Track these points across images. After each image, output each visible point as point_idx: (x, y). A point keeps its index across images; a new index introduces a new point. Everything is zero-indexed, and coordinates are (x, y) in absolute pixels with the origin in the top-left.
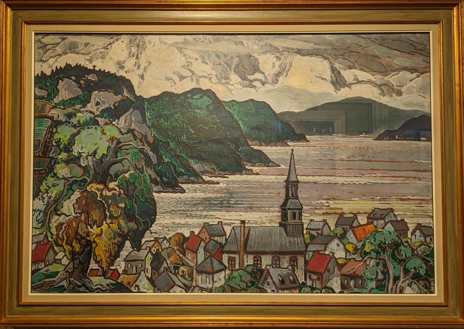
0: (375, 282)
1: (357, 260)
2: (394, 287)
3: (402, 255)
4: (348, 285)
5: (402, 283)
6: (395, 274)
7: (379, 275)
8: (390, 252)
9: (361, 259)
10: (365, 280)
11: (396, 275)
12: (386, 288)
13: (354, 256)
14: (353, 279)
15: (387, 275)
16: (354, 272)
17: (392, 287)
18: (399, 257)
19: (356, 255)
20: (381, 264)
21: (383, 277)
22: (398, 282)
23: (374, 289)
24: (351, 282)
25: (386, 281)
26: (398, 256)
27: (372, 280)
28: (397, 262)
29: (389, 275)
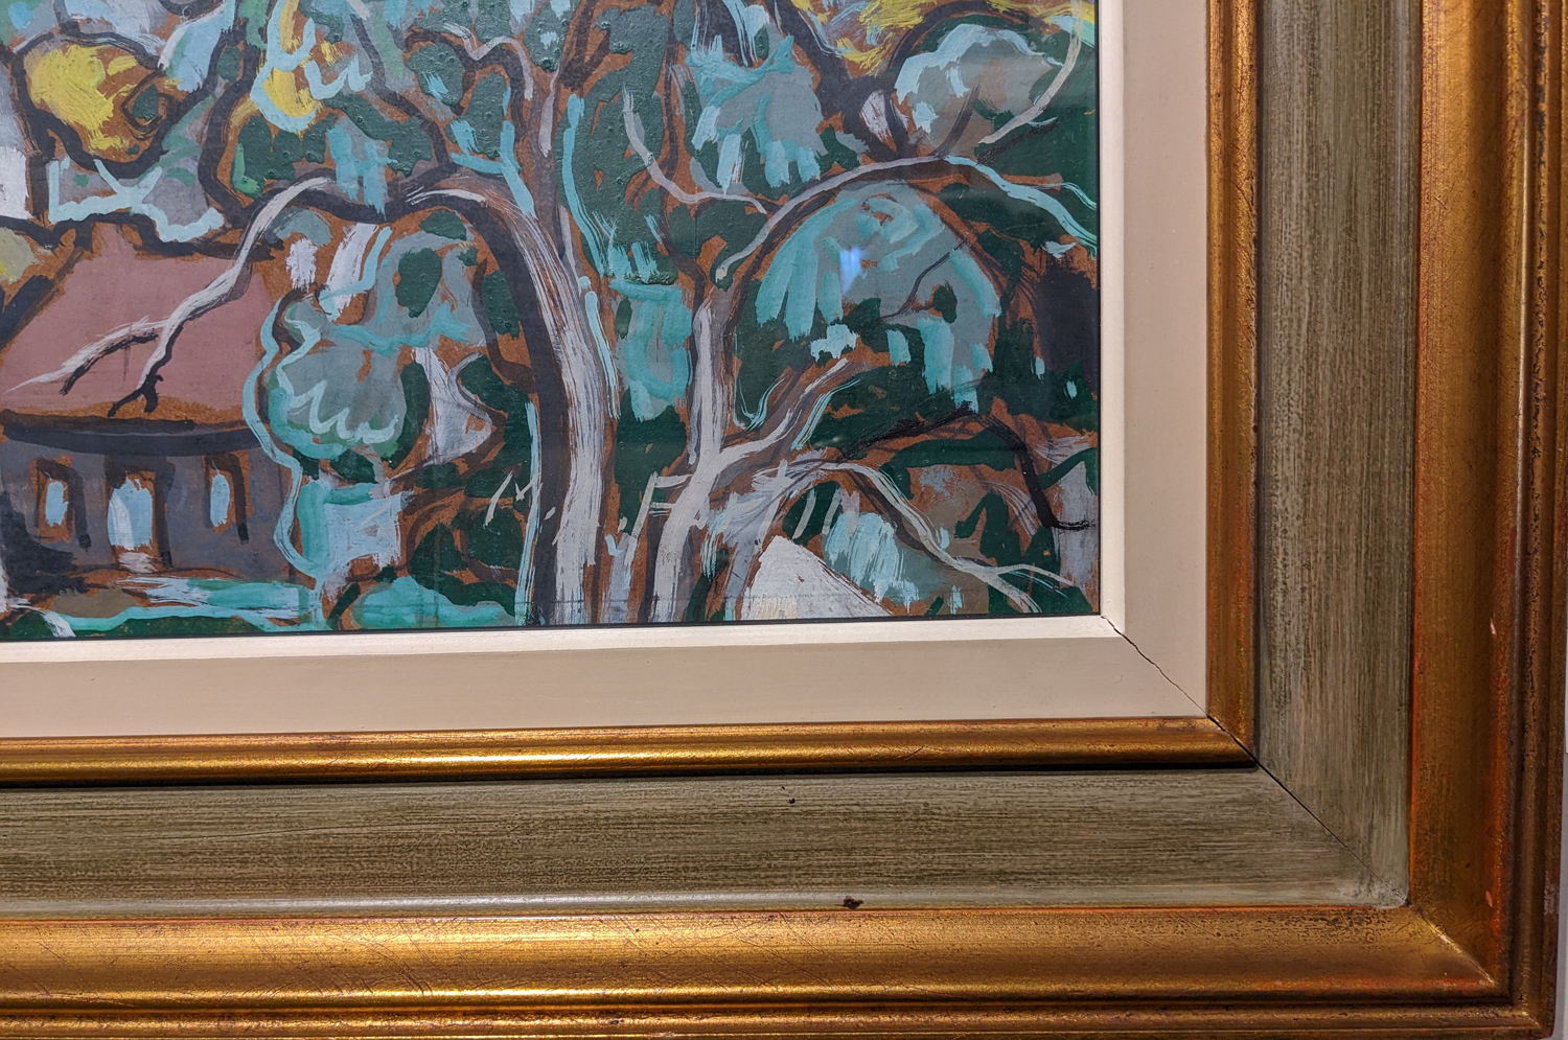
0: (396, 503)
1: (167, 232)
2: (625, 552)
3: (710, 155)
4: (85, 542)
5: (718, 499)
6: (626, 398)
7: (439, 408)
8: (560, 124)
9: (212, 220)
10: (282, 474)
11: (645, 409)
12: (526, 568)
13: (128, 197)
14: (135, 471)
15: (532, 411)
16: (149, 389)
17: (601, 545)
18: (673, 188)
19: (154, 176)
20: (456, 276)
21: (485, 434)
22: (662, 495)
23: (390, 573)
24: (117, 503)
25: (523, 479)
26: (658, 176)
27: (353, 469)
28: (652, 251)
29: (556, 406)
